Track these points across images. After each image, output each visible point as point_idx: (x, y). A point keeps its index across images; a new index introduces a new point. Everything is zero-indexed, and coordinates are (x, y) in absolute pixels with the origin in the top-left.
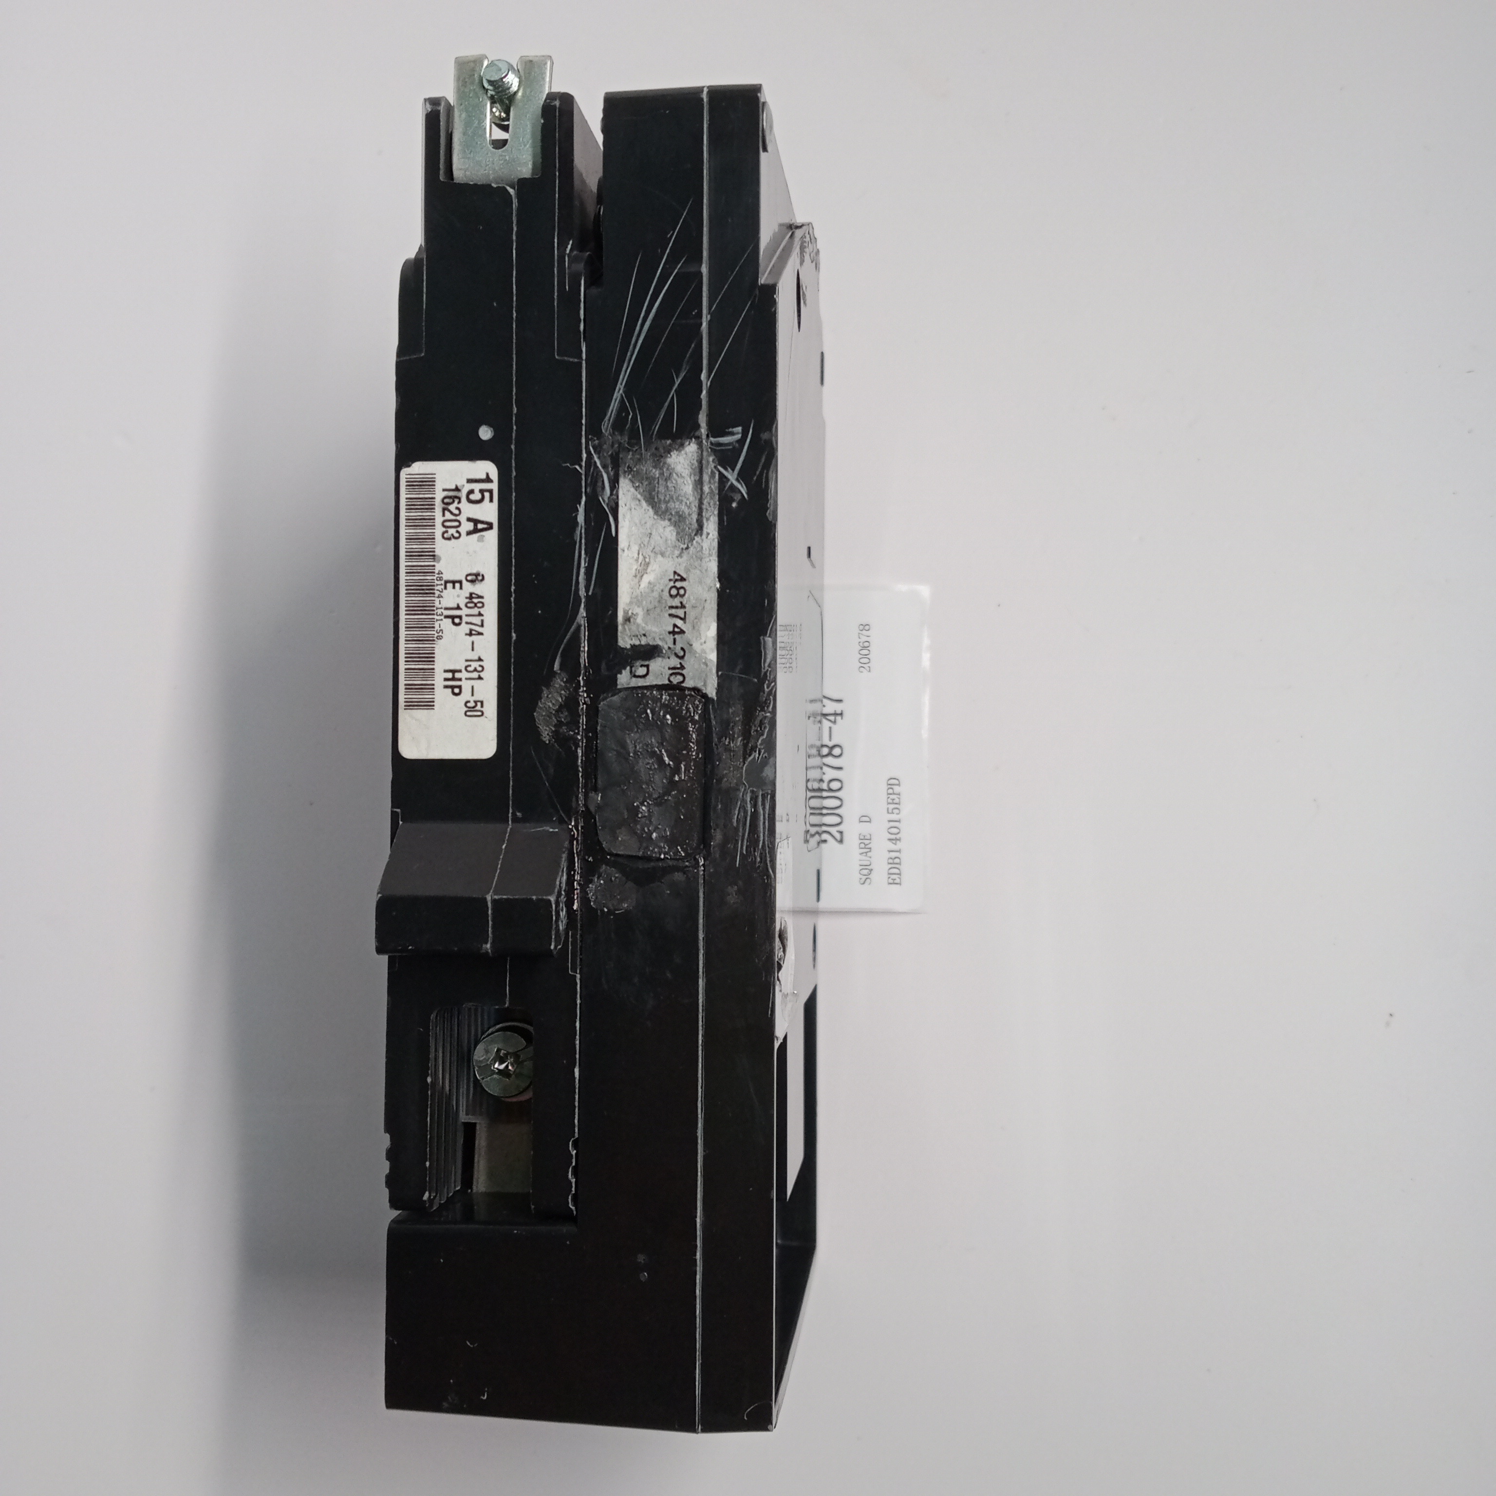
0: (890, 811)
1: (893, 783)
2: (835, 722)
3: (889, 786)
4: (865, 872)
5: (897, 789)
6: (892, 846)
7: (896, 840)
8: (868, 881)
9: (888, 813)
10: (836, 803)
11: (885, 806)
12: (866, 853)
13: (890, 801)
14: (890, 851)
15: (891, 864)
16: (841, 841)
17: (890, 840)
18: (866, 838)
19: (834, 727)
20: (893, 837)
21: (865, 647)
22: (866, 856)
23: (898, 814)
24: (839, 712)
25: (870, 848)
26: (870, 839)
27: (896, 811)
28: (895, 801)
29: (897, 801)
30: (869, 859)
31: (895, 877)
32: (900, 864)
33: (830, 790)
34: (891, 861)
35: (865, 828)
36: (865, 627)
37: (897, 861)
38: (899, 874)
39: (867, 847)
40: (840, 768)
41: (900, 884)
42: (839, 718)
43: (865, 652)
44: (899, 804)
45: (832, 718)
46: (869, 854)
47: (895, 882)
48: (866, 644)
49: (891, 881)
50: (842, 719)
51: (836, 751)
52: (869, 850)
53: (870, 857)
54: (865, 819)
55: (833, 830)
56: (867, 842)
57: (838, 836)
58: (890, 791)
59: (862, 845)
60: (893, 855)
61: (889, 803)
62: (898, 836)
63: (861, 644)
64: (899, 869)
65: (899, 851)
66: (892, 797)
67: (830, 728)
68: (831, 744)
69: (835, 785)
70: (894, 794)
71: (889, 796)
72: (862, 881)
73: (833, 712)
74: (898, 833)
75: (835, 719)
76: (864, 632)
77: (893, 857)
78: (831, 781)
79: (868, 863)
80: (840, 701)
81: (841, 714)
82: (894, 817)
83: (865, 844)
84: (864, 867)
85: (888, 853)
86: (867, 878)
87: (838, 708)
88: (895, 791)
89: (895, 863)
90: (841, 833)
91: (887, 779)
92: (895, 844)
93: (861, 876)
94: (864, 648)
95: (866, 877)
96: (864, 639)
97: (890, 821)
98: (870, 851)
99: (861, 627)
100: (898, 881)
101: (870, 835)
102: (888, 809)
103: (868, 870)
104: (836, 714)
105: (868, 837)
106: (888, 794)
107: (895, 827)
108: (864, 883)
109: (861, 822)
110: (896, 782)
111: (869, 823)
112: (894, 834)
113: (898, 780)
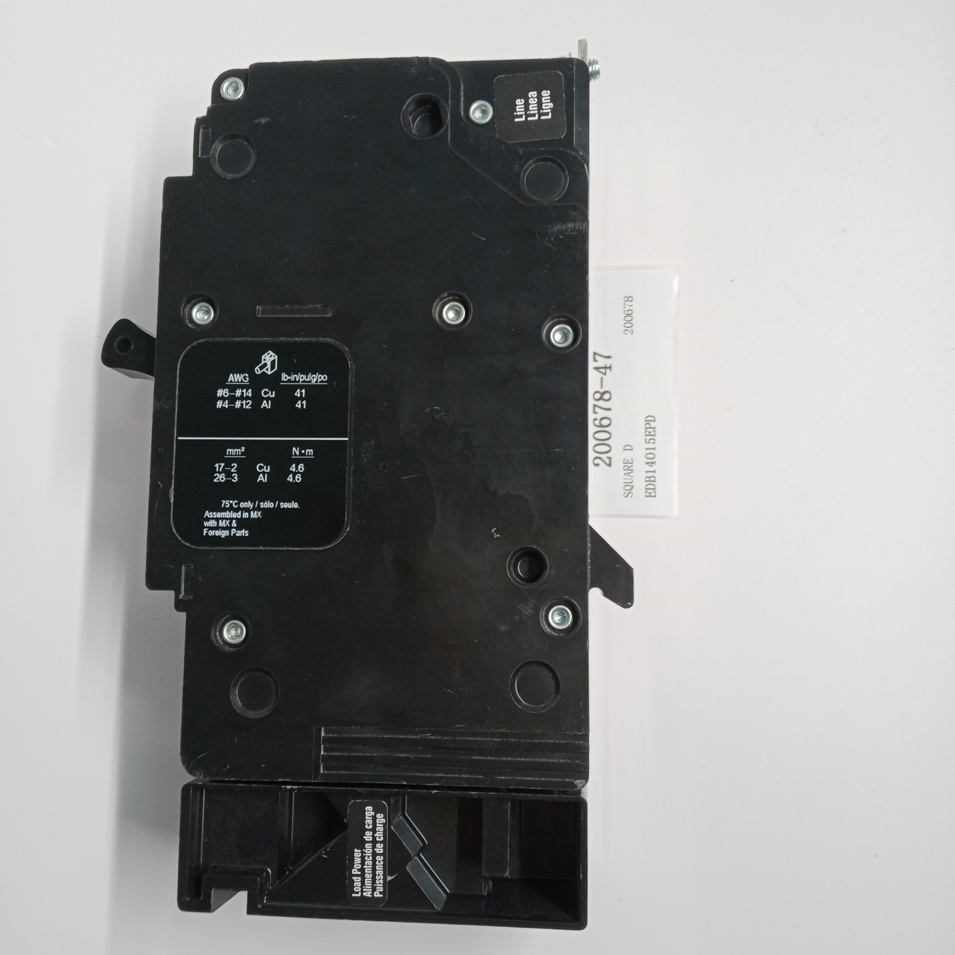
0: (647, 441)
1: (649, 420)
2: (605, 374)
3: (647, 422)
4: (628, 488)
5: (653, 424)
6: (648, 468)
7: (650, 464)
8: (630, 494)
9: (646, 443)
10: (606, 436)
11: (644, 437)
12: (629, 473)
13: (647, 433)
14: (647, 472)
15: (647, 481)
16: (610, 465)
17: (647, 463)
18: (629, 462)
19: (605, 378)
20: (650, 461)
21: (629, 313)
22: (629, 475)
23: (653, 443)
24: (608, 365)
25: (632, 470)
26: (632, 463)
27: (652, 441)
28: (651, 434)
29: (653, 433)
30: (631, 478)
31: (651, 492)
32: (654, 481)
33: (601, 426)
34: (648, 479)
35: (628, 455)
36: (629, 299)
37: (652, 479)
38: (654, 489)
39: (629, 469)
40: (609, 409)
41: (655, 496)
42: (608, 370)
43: (628, 318)
44: (654, 435)
45: (603, 371)
46: (631, 474)
47: (651, 495)
48: (630, 312)
49: (648, 494)
50: (611, 371)
51: (606, 396)
52: (631, 471)
53: (632, 477)
54: (628, 448)
55: (604, 456)
57: (607, 461)
58: (648, 426)
59: (626, 468)
60: (650, 474)
61: (646, 435)
62: (653, 460)
63: (626, 312)
64: (654, 485)
65: (654, 472)
66: (649, 430)
67: (602, 378)
68: (602, 391)
69: (605, 422)
70: (650, 428)
71: (647, 429)
72: (626, 495)
73: (604, 366)
74: (654, 458)
75: (606, 371)
76: (628, 303)
77: (650, 476)
78: (602, 419)
79: (630, 481)
80: (609, 357)
81: (610, 368)
82: (650, 446)
83: (628, 466)
84: (627, 484)
85: (645, 473)
87: (608, 362)
88: (652, 426)
89: (651, 480)
90: (610, 458)
91: (645, 417)
92: (651, 466)
93: (625, 491)
94: (628, 315)
95: (628, 492)
96: (628, 308)
97: (647, 449)
98: (632, 472)
99: (626, 299)
100: (653, 494)
101: (632, 460)
102: (646, 439)
103: (630, 487)
104: (606, 368)
105: (630, 461)
106: (646, 428)
107: (651, 454)
109: (624, 450)
110: (652, 419)
111: (631, 451)
112: (651, 459)
113: (654, 417)
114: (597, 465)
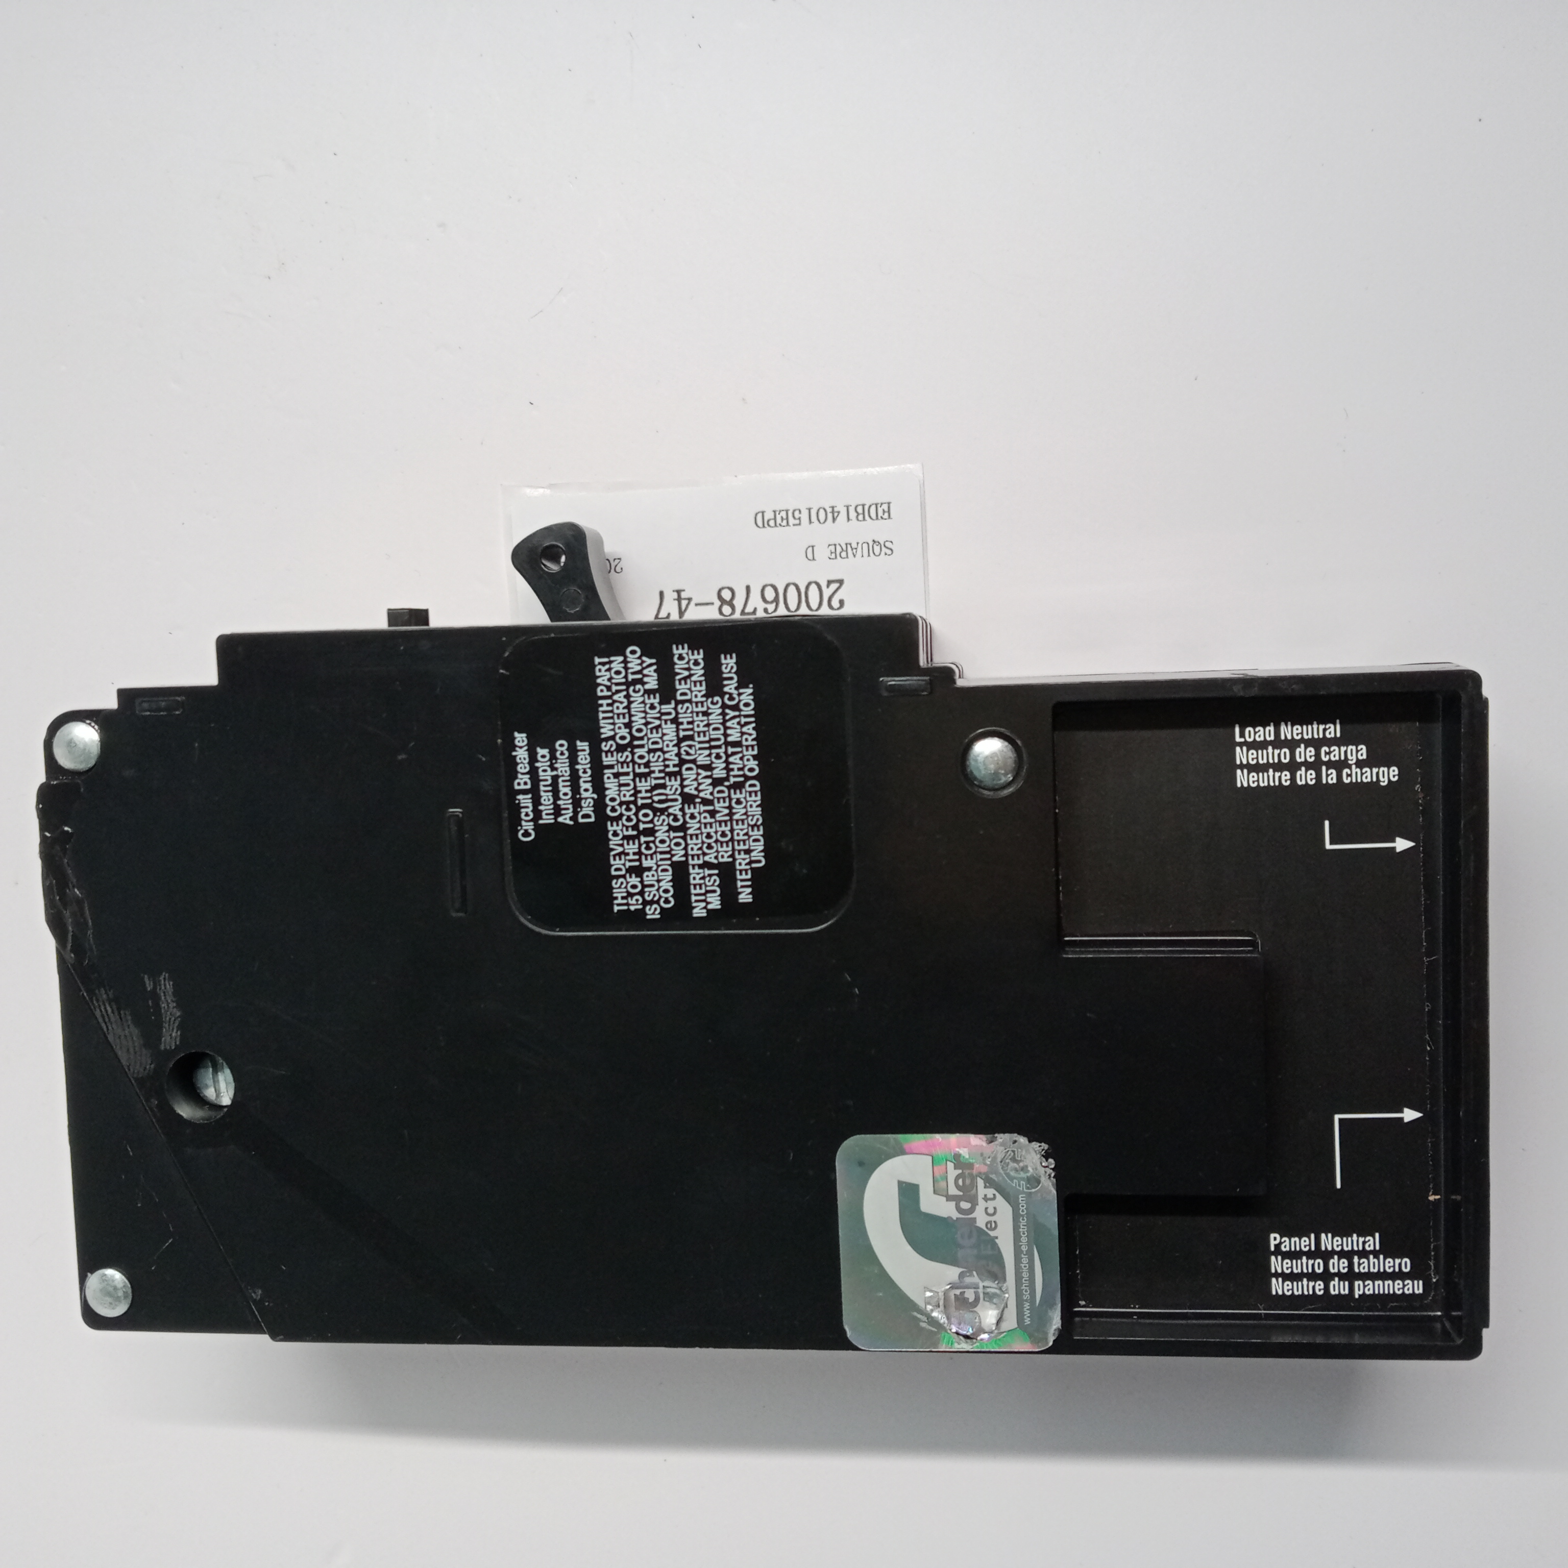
0: (797, 522)
1: (762, 521)
2: (690, 600)
3: (766, 525)
4: (877, 549)
5: (769, 515)
6: (842, 517)
7: (834, 512)
8: (888, 544)
9: (800, 524)
10: (792, 591)
11: (791, 529)
12: (852, 549)
13: (785, 523)
14: (849, 519)
15: (864, 517)
16: (841, 582)
17: (834, 520)
18: (833, 550)
19: (696, 600)
20: (830, 516)
22: (856, 549)
23: (800, 512)
24: (675, 595)
25: (846, 544)
26: (835, 545)
27: (797, 514)
28: (785, 517)
29: (784, 514)
30: (860, 545)
31: (881, 511)
32: (863, 506)
33: (776, 600)
34: (861, 517)
35: (822, 553)
37: (860, 509)
38: (876, 505)
39: (845, 548)
40: (748, 589)
41: (889, 503)
42: (683, 595)
44: (787, 511)
45: (684, 603)
46: (854, 545)
47: (886, 509)
49: (886, 515)
50: (684, 590)
51: (727, 595)
52: (849, 546)
53: (858, 543)
54: (810, 553)
55: (827, 593)
56: (839, 549)
57: (834, 586)
58: (772, 523)
59: (844, 554)
60: (853, 514)
61: (788, 524)
62: (829, 510)
64: (870, 506)
65: (848, 507)
66: (779, 520)
67: (697, 605)
68: (718, 603)
69: (770, 594)
70: (775, 519)
71: (778, 525)
72: (889, 552)
73: (676, 602)
74: (824, 510)
75: (685, 599)
77: (856, 514)
78: (764, 600)
79: (865, 546)
80: (661, 594)
81: (679, 592)
82: (804, 516)
83: (840, 551)
84: (871, 552)
85: (850, 522)
86: (885, 546)
87: (670, 596)
88: (772, 517)
89: (863, 512)
90: (829, 583)
91: (758, 529)
92: (839, 512)
93: (883, 553)
95: (883, 548)
97: (810, 522)
98: (850, 544)
100: (885, 507)
101: (829, 545)
102: (794, 525)
103: (875, 546)
104: (679, 599)
105: (832, 548)
106: (776, 525)
107: (817, 513)
108: (892, 550)
109: (814, 559)
110: (760, 516)
111: (815, 548)
112: (826, 514)
113: (756, 515)
114: (842, 602)
